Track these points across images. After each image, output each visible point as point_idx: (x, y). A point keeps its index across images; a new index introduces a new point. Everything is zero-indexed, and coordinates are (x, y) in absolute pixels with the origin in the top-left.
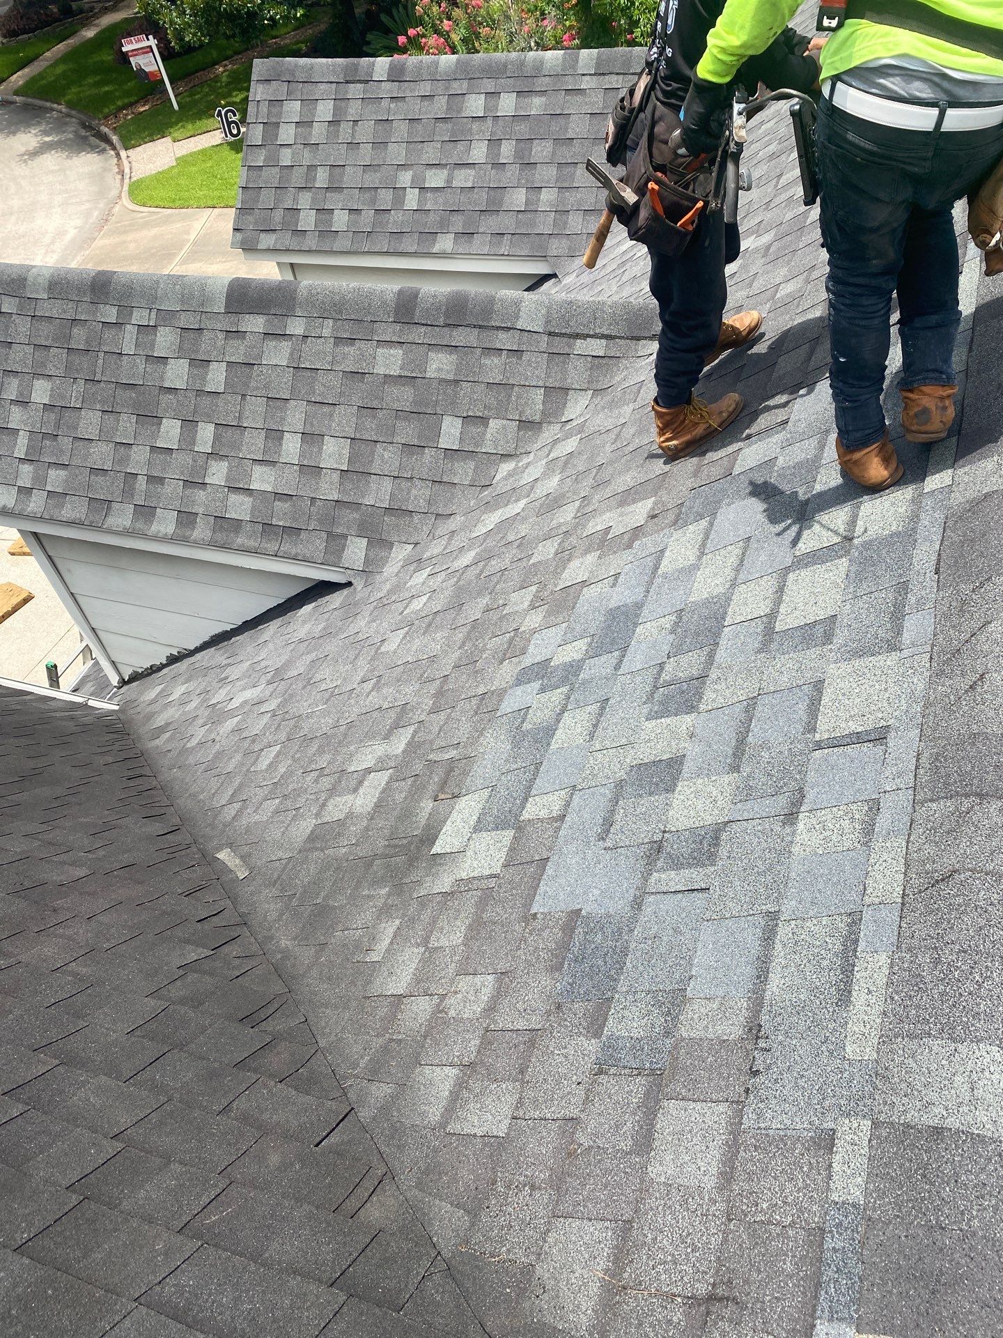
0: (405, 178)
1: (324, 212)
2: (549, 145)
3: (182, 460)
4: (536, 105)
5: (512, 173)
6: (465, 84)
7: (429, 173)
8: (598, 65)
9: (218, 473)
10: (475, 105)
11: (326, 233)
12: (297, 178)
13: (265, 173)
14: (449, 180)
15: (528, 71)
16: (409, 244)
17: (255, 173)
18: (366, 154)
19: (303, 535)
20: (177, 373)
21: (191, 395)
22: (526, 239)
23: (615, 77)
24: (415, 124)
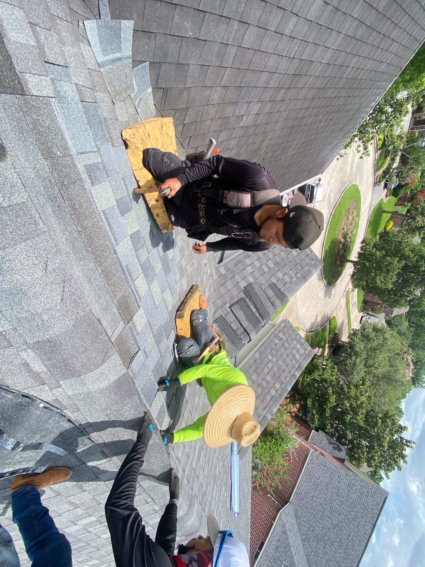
0: (275, 360)
1: (280, 339)
3: (265, 261)
4: (269, 399)
6: (283, 387)
7: (272, 365)
8: (266, 418)
9: (257, 264)
10: (278, 386)
11: (276, 336)
12: (289, 340)
13: (295, 336)
14: (268, 367)
15: (276, 402)
16: (262, 349)
17: (296, 334)
18: (284, 356)
19: (234, 266)
20: (280, 275)
21: (274, 274)
23: (261, 419)
24: (283, 371)
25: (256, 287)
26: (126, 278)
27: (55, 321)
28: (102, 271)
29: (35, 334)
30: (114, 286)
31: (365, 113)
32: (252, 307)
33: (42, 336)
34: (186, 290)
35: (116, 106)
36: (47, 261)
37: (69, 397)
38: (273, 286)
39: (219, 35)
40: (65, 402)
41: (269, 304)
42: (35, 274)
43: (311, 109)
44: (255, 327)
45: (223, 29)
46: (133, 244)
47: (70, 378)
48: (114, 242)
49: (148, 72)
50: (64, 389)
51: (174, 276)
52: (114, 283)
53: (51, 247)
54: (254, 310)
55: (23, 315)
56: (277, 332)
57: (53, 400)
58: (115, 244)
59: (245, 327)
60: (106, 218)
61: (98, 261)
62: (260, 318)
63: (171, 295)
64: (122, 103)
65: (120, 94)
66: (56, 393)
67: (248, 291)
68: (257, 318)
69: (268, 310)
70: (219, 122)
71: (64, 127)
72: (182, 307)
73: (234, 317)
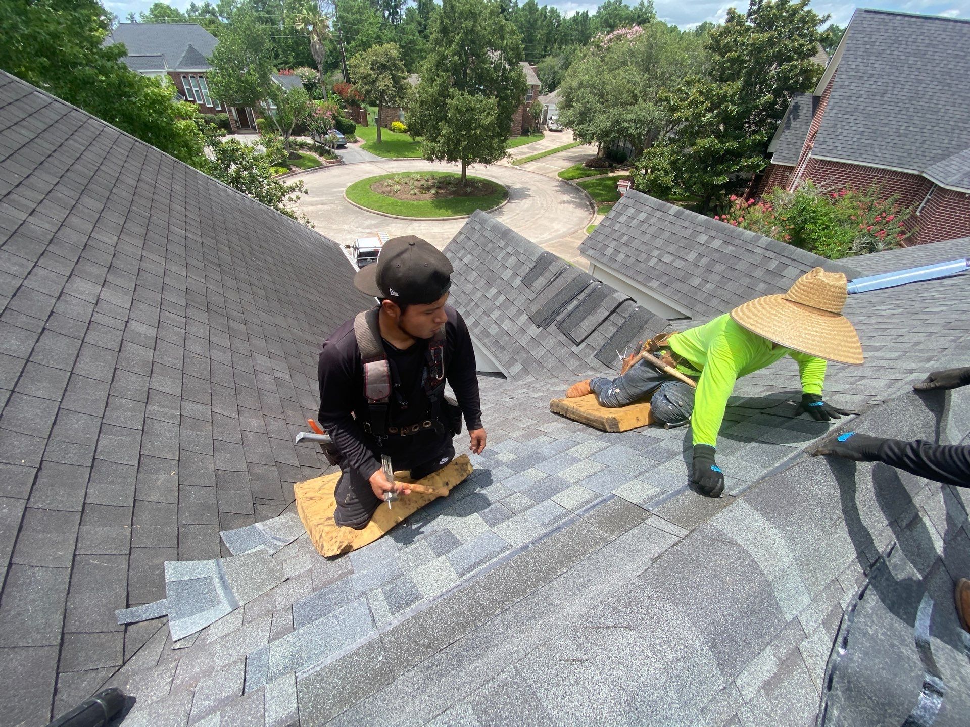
0: (656, 253)
1: (617, 251)
2: (724, 267)
4: (729, 249)
5: (700, 271)
6: (703, 229)
7: (666, 256)
8: (768, 245)
10: (703, 238)
11: (612, 259)
12: (616, 235)
13: (607, 229)
14: (672, 262)
15: (734, 235)
16: (640, 278)
17: (602, 227)
18: (646, 238)
19: (505, 352)
21: (506, 283)
22: (688, 298)
23: (773, 253)
24: (673, 235)
25: (534, 308)
26: (565, 523)
27: (674, 638)
28: (563, 566)
29: (706, 673)
30: (584, 542)
31: (244, 200)
32: (570, 307)
33: (706, 661)
34: (563, 422)
35: (291, 575)
36: (567, 661)
37: (815, 600)
38: (528, 282)
39: (169, 431)
40: (826, 607)
41: (560, 282)
42: (594, 680)
43: (251, 279)
44: (606, 296)
45: (161, 426)
46: (503, 520)
47: (776, 602)
48: (508, 552)
49: (234, 531)
50: (800, 612)
51: (543, 444)
52: (579, 544)
53: (540, 656)
54: (575, 303)
55: (675, 697)
56: (605, 260)
57: (827, 631)
58: (511, 550)
59: (608, 313)
60: (471, 569)
61: (548, 574)
62: (586, 291)
63: (579, 446)
64: (285, 566)
65: (272, 570)
66: (812, 626)
67: (543, 320)
68: (589, 295)
69: (570, 280)
70: (290, 412)
71: (339, 654)
72: (597, 425)
73: (593, 334)
